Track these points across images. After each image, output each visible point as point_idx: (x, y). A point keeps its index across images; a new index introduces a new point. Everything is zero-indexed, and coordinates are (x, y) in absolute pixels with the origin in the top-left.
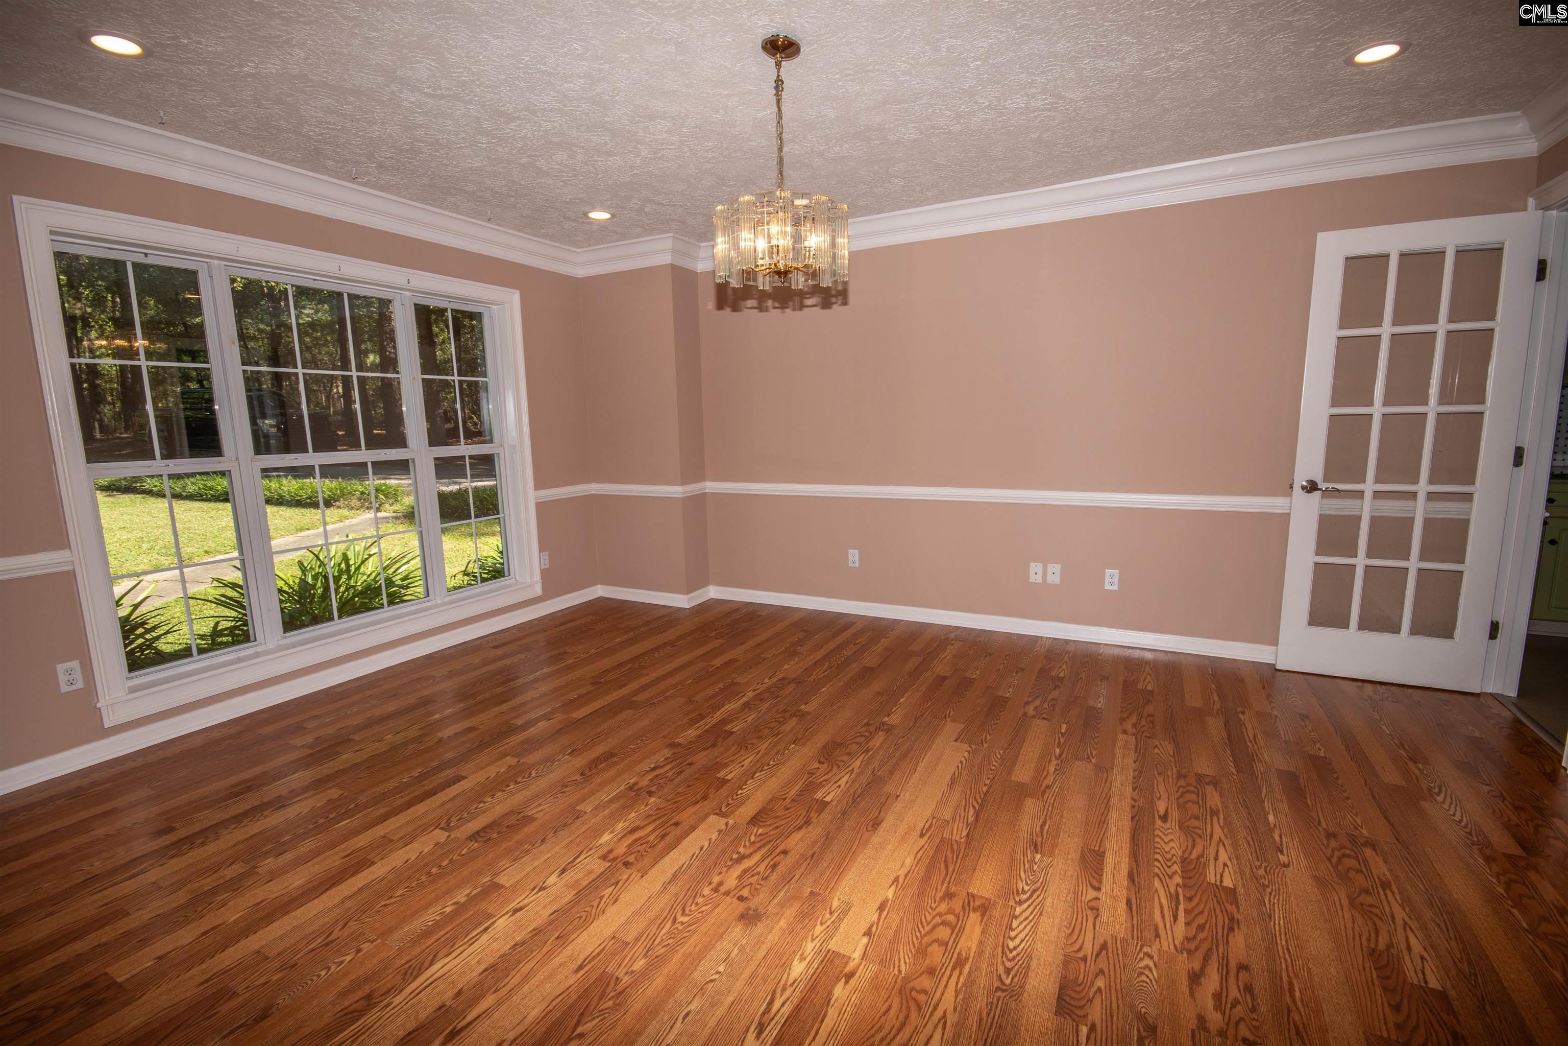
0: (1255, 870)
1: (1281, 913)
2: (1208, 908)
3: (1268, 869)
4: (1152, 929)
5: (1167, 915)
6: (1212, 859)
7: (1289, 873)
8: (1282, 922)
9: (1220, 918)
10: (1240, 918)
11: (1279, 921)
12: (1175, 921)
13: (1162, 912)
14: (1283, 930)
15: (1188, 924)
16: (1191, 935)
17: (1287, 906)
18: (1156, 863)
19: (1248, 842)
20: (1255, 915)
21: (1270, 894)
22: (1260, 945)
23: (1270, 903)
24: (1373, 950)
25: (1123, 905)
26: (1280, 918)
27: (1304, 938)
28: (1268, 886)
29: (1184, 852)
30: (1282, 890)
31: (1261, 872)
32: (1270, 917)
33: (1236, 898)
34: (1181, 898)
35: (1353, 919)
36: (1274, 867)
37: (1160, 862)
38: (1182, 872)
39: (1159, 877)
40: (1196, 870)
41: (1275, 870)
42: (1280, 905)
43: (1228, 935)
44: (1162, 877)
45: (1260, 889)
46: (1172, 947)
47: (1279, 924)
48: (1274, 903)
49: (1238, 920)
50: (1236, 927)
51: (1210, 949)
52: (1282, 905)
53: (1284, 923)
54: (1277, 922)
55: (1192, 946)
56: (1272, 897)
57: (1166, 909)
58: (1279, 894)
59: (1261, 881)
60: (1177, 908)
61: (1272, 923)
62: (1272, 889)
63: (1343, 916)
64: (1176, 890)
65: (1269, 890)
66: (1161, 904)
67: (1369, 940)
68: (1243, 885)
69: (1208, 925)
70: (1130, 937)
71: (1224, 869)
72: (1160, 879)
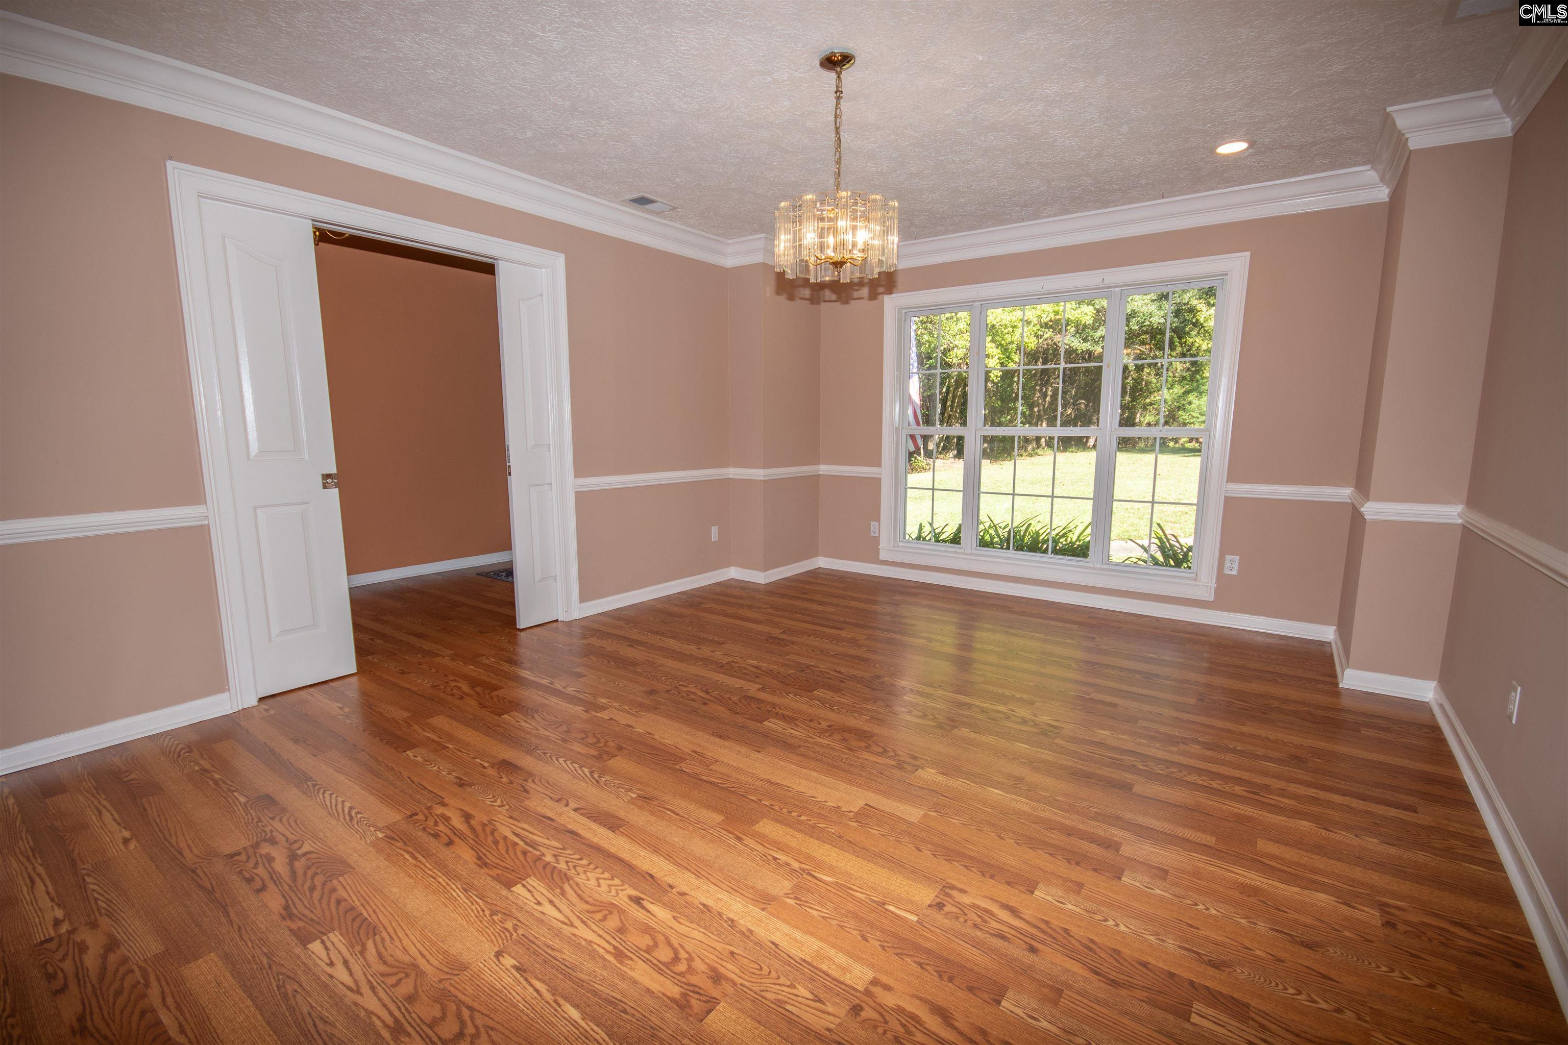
0: (515, 922)
1: (461, 901)
2: (508, 858)
3: (508, 935)
4: (518, 818)
5: (522, 831)
6: (553, 899)
7: (489, 950)
8: (454, 894)
9: (493, 859)
10: (482, 871)
11: (457, 893)
12: (513, 833)
13: (527, 831)
14: (448, 888)
15: (505, 838)
16: (496, 834)
17: (461, 911)
18: (577, 856)
19: (553, 949)
20: (476, 883)
21: (483, 911)
22: (453, 864)
23: (475, 901)
24: (375, 934)
25: (551, 815)
26: (459, 896)
27: (430, 897)
28: (491, 915)
29: (577, 884)
30: (478, 923)
31: (509, 925)
32: (465, 890)
33: (501, 882)
34: (530, 849)
35: (405, 950)
36: (505, 941)
37: (578, 860)
38: (555, 867)
39: (561, 849)
40: (550, 877)
41: (503, 940)
42: (467, 907)
43: (477, 853)
44: (559, 851)
45: (494, 908)
46: (497, 819)
47: (455, 891)
48: (473, 904)
49: (482, 868)
50: (479, 862)
51: (477, 837)
52: (466, 909)
53: (452, 895)
54: (458, 891)
55: (488, 830)
56: (479, 909)
57: (527, 834)
58: (477, 917)
59: (500, 916)
60: (523, 841)
61: (459, 886)
62: (486, 916)
63: (415, 946)
64: (539, 851)
65: (487, 913)
66: (534, 834)
67: (383, 940)
68: (507, 898)
69: (494, 847)
70: (522, 805)
71: (535, 899)
72: (558, 848)
